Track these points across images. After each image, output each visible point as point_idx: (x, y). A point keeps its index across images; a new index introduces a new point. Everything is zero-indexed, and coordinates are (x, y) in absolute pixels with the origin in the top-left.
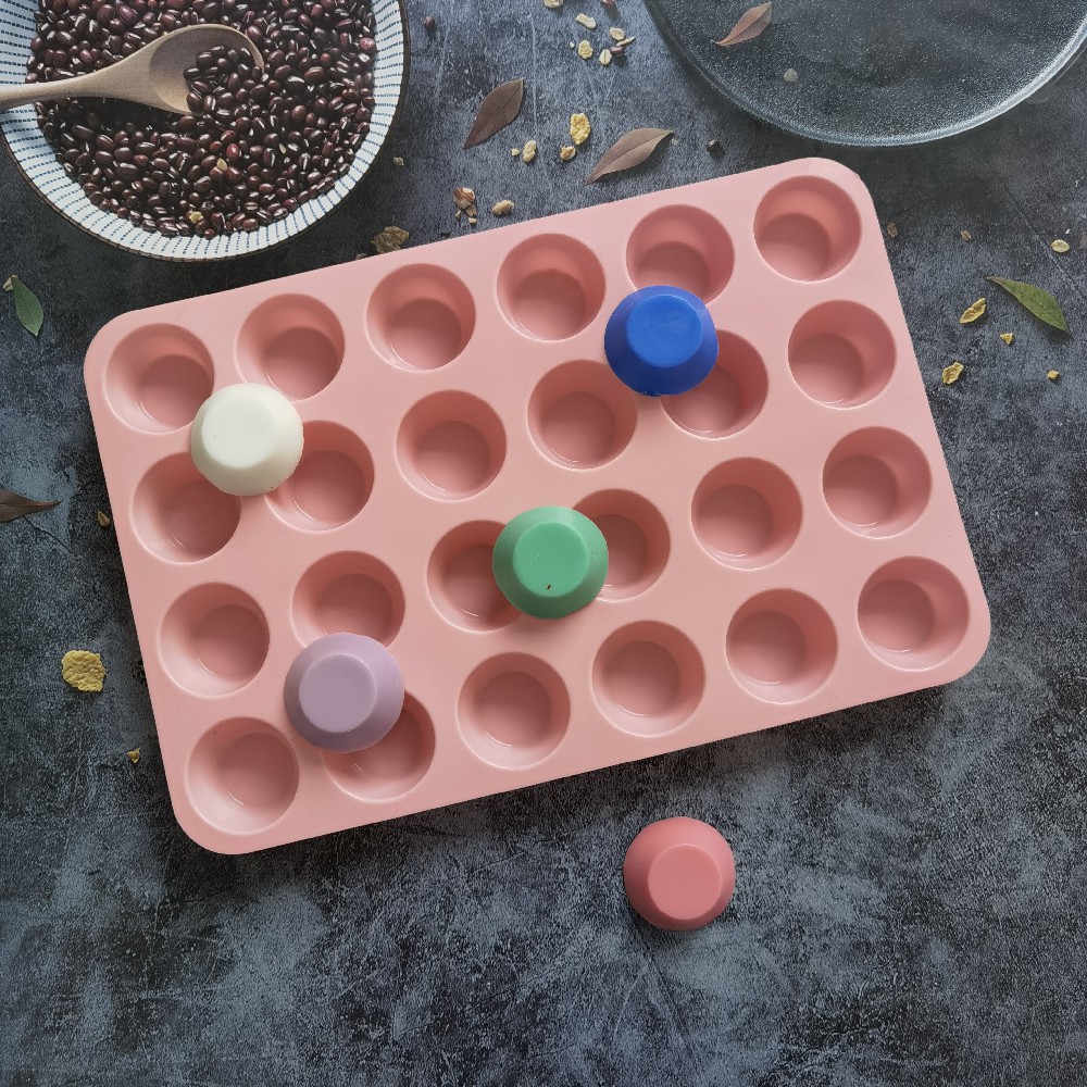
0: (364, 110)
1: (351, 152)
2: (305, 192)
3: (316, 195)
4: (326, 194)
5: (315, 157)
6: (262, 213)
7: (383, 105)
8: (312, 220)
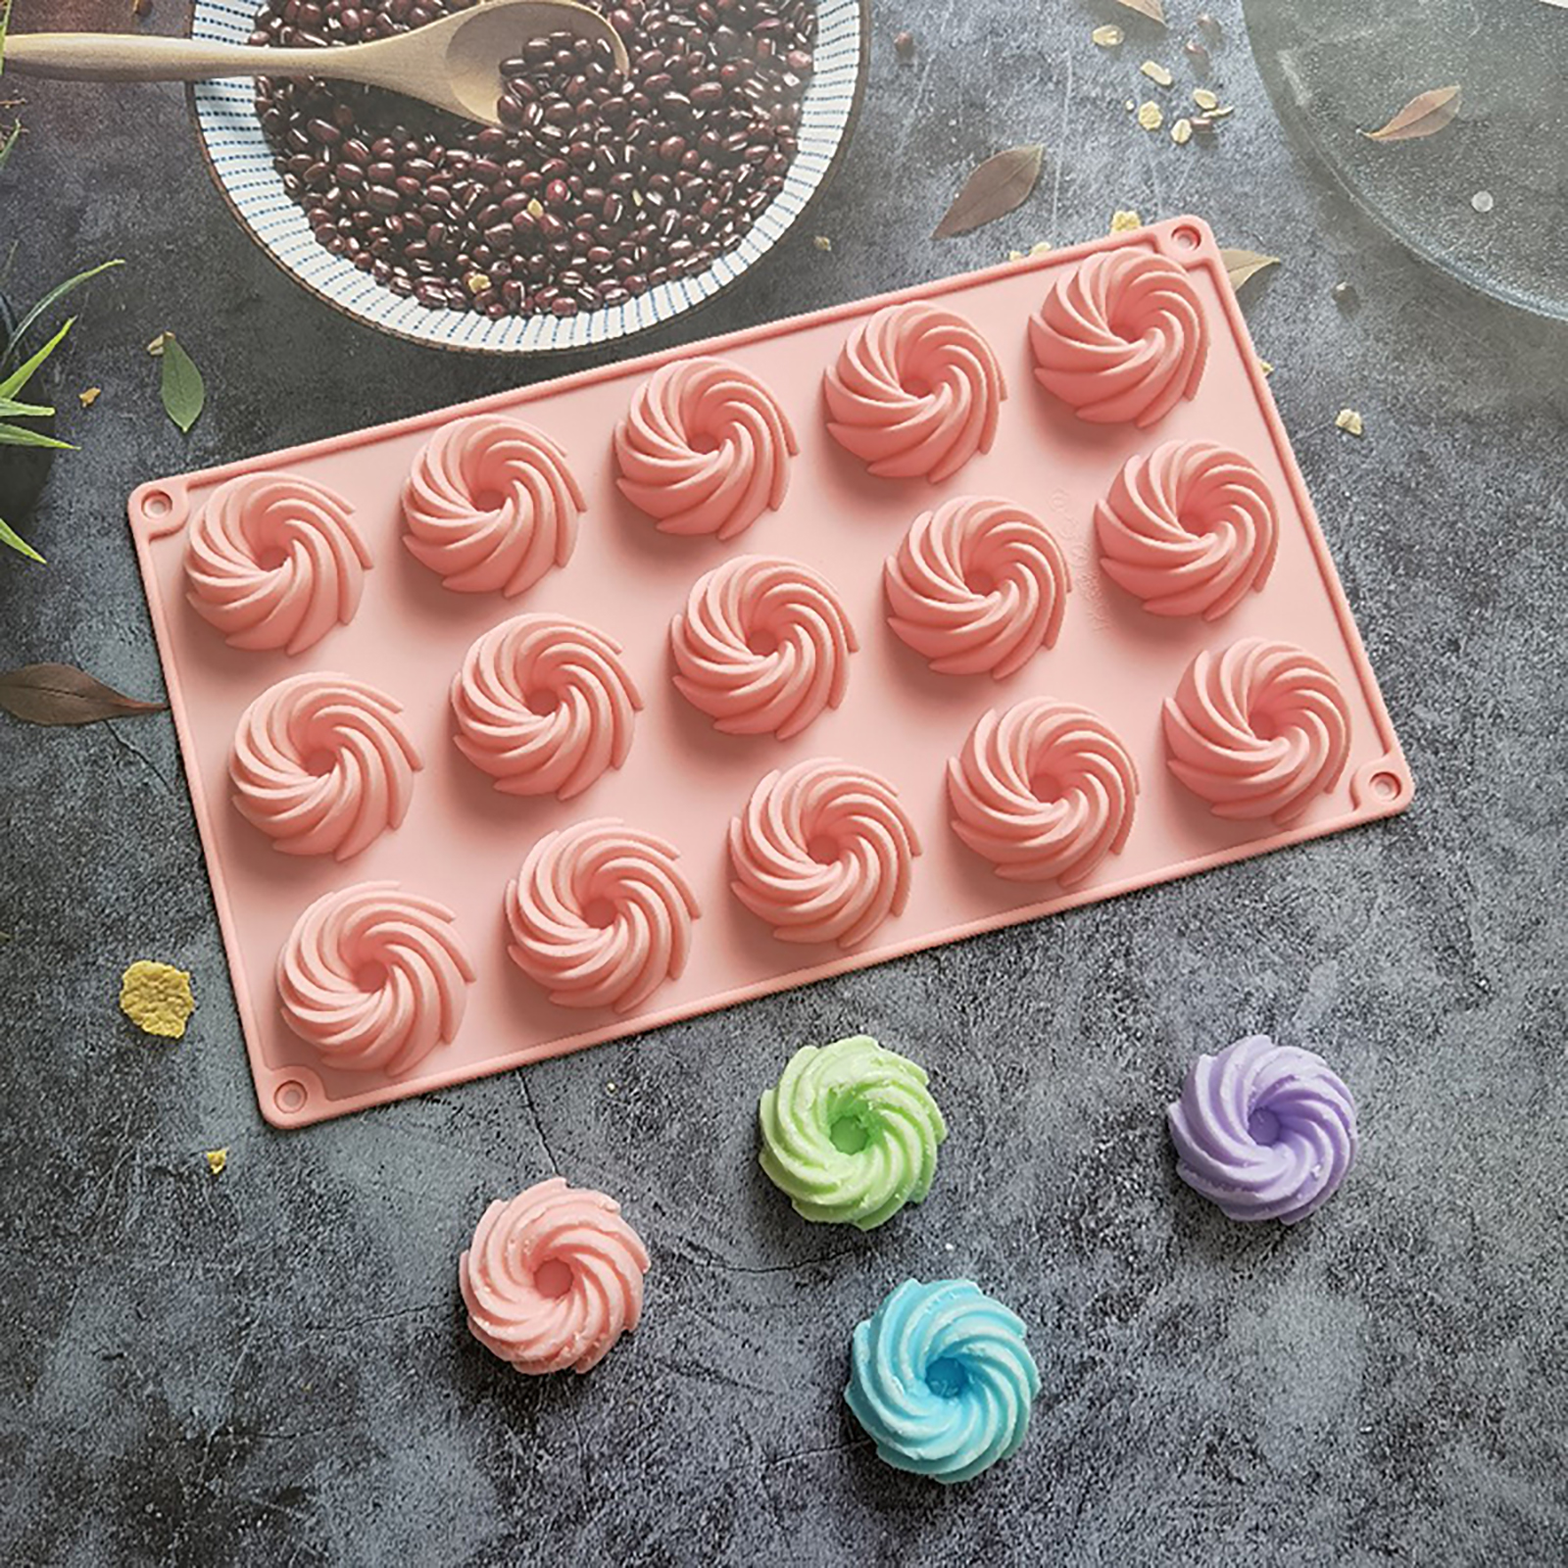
0: (778, 156)
1: (747, 218)
2: (661, 270)
3: (680, 275)
4: (695, 276)
5: (689, 217)
6: (587, 292)
7: (810, 154)
8: (665, 314)
